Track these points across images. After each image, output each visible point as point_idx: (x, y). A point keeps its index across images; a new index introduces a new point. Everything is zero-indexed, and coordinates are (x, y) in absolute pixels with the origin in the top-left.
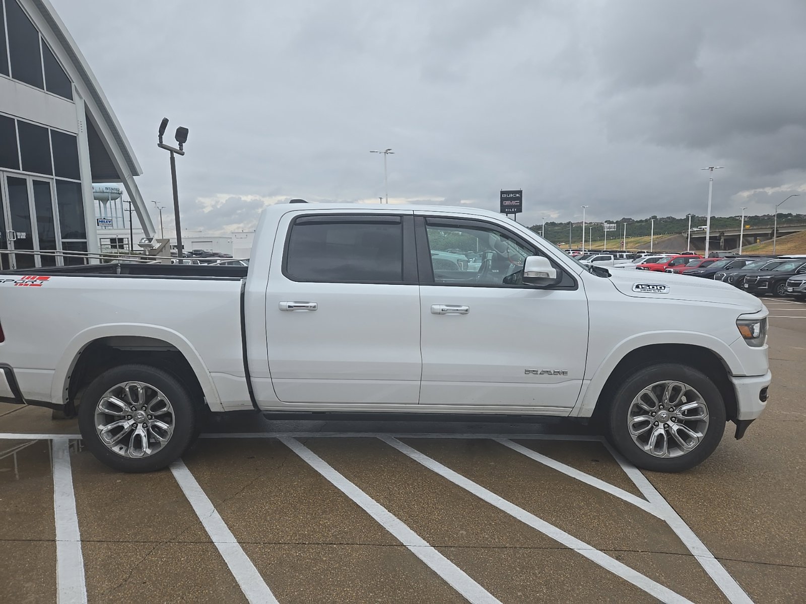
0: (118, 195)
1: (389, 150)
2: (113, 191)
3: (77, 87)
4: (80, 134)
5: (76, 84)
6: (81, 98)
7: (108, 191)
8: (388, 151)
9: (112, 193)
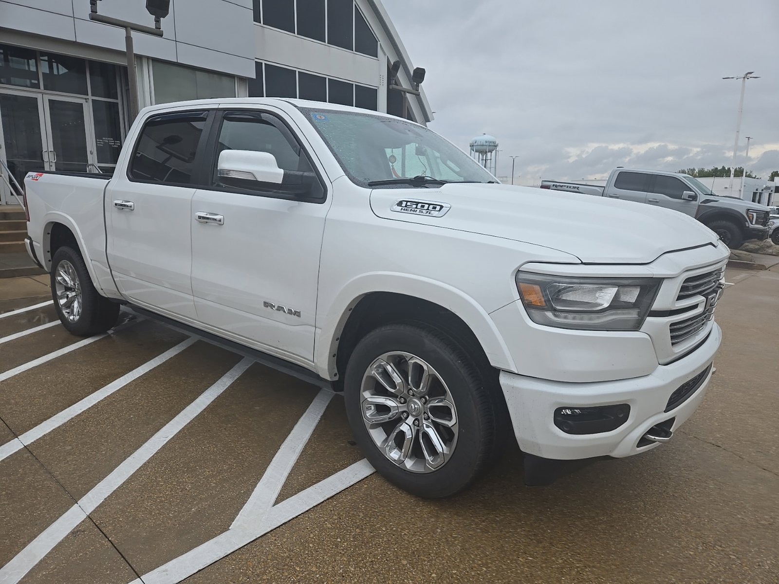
0: (494, 147)
1: (750, 73)
2: (491, 144)
3: (382, 46)
4: (381, 87)
5: (382, 41)
6: (385, 54)
7: (487, 144)
8: (750, 75)
9: (489, 146)
